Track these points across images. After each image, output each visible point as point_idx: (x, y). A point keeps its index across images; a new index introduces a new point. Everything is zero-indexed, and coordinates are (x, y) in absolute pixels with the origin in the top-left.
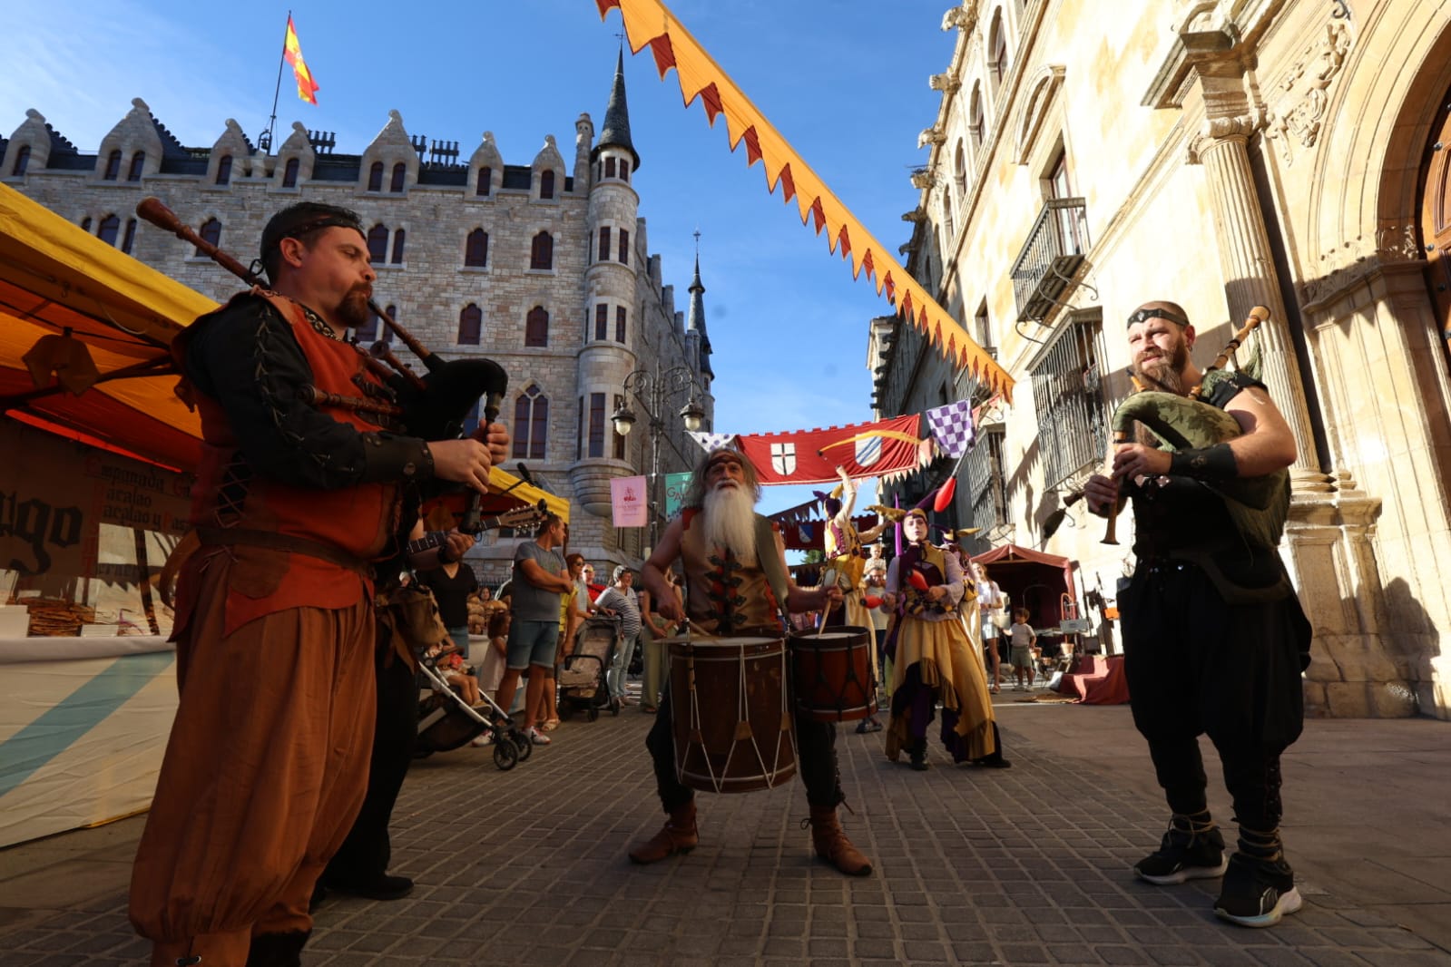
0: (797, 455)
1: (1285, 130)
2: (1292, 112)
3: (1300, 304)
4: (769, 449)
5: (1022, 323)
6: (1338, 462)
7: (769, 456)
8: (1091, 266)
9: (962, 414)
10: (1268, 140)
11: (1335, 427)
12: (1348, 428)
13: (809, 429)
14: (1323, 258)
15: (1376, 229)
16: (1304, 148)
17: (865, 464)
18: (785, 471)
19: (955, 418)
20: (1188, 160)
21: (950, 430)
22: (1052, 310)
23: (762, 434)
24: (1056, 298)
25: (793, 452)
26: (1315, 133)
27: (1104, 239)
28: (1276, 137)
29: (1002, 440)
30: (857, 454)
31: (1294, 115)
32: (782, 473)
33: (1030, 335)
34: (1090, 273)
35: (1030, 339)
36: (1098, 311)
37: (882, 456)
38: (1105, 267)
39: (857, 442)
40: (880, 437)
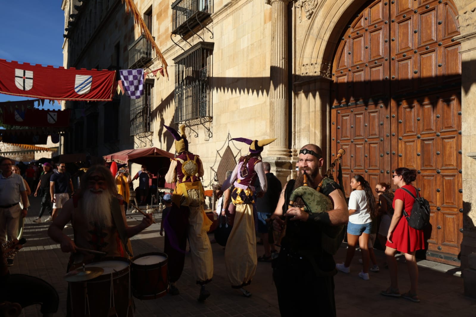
0: (34, 79)
1: (302, 7)
2: (306, 1)
3: (293, 81)
4: (14, 72)
5: (174, 35)
6: (294, 145)
7: (13, 76)
8: (212, 21)
9: (139, 76)
10: (295, 7)
11: (295, 132)
12: (299, 133)
13: (45, 65)
14: (303, 65)
15: (321, 63)
16: (306, 19)
17: (80, 93)
18: (24, 87)
19: (135, 77)
20: (267, 2)
21: (132, 83)
22: (189, 33)
23: (9, 61)
24: (192, 28)
25: (32, 77)
26: (311, 15)
27: (221, 12)
28: (298, 8)
29: (152, 88)
30: (76, 86)
31: (306, 3)
32: (22, 88)
33: (175, 42)
34: (211, 24)
35: (176, 44)
36: (212, 44)
37: (91, 91)
38: (219, 25)
39: (76, 80)
40: (91, 79)
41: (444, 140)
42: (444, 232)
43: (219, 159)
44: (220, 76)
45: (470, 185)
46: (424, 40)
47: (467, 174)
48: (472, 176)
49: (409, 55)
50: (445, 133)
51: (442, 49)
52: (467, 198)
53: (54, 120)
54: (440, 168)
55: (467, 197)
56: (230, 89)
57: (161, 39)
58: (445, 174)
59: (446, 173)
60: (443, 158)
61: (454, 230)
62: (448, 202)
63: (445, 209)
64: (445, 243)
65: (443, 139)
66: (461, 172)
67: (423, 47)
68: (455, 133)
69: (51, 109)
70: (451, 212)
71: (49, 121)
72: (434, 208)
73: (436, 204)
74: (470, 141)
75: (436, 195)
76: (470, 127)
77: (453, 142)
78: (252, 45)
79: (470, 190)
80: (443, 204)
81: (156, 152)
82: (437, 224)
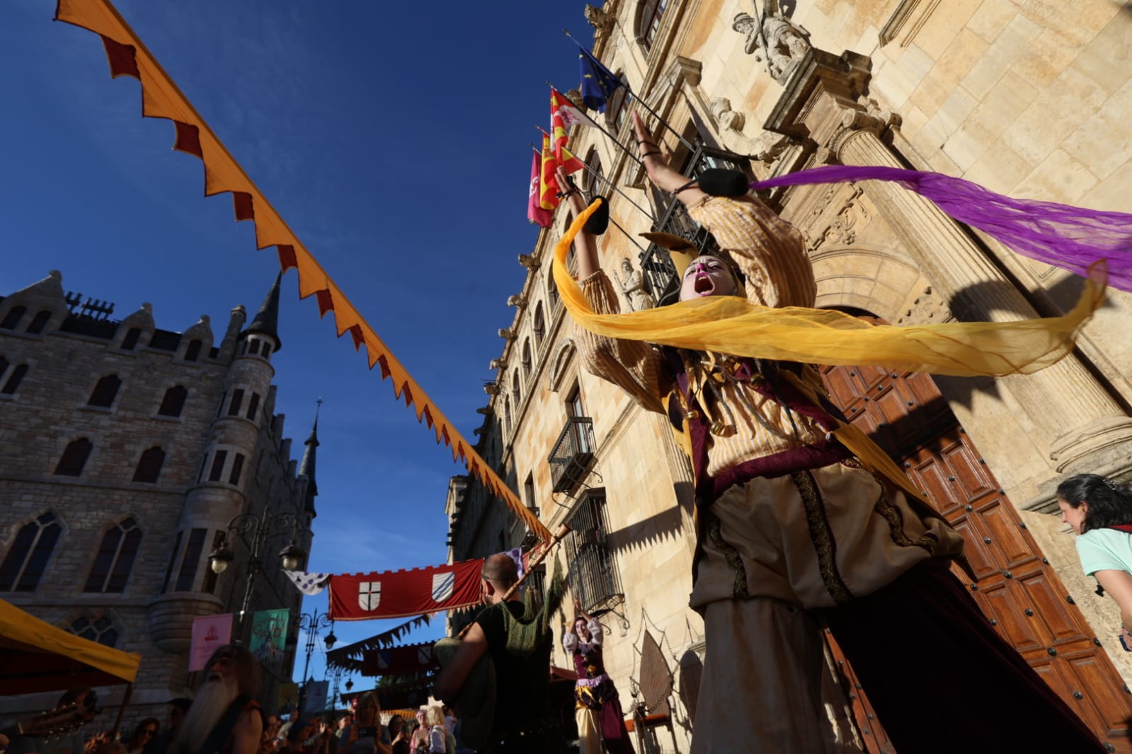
0: (382, 592)
4: (358, 587)
5: (555, 494)
7: (357, 594)
8: (597, 461)
13: (395, 570)
17: (440, 600)
18: (369, 607)
22: (575, 486)
23: (354, 574)
24: (577, 479)
25: (379, 590)
27: (604, 445)
30: (433, 591)
32: (366, 609)
33: (561, 503)
34: (597, 465)
35: (561, 505)
36: (603, 490)
37: (454, 593)
38: (606, 462)
39: (434, 581)
40: (453, 578)
41: (984, 514)
42: (1094, 704)
43: (639, 658)
44: (621, 528)
45: (1078, 577)
46: (871, 379)
47: (1054, 556)
48: (1068, 558)
49: (858, 407)
50: (979, 501)
51: (901, 381)
52: (1088, 606)
53: (427, 658)
54: (1006, 567)
55: (1086, 605)
56: (637, 544)
57: (546, 507)
58: (1021, 575)
59: (1024, 572)
60: (1000, 546)
61: (1112, 691)
62: (1060, 631)
63: (1065, 648)
64: (1112, 730)
65: (982, 512)
66: (1047, 563)
67: (872, 389)
68: (995, 495)
69: (423, 643)
70: (1081, 651)
71: (420, 661)
72: (1041, 652)
73: (1042, 643)
74: (1023, 495)
75: (1030, 623)
76: (1008, 471)
77: (1001, 511)
78: (649, 471)
79: (1082, 588)
80: (1055, 639)
81: (553, 674)
82: (1070, 689)
